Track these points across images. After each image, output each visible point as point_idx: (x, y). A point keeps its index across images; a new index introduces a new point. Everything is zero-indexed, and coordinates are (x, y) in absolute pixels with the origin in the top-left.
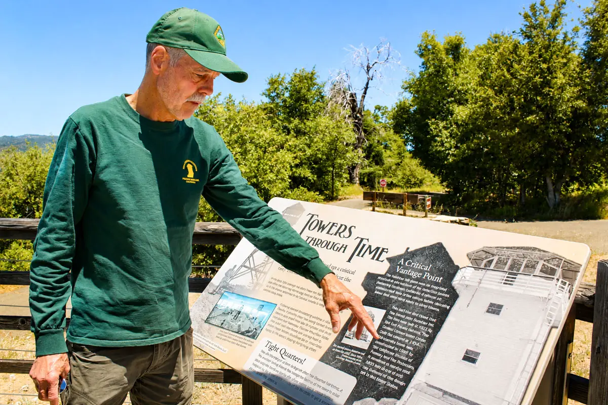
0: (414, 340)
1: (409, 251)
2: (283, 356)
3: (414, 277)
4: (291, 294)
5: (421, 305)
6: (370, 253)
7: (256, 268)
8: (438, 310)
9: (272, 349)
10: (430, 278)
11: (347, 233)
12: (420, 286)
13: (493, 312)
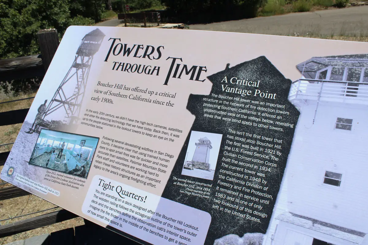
0: (263, 165)
1: (230, 67)
2: (120, 194)
3: (243, 95)
4: (111, 125)
5: (260, 126)
6: (187, 73)
7: (68, 100)
8: (282, 130)
9: (107, 187)
10: (262, 95)
11: (156, 54)
12: (253, 104)
13: (344, 127)
